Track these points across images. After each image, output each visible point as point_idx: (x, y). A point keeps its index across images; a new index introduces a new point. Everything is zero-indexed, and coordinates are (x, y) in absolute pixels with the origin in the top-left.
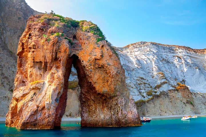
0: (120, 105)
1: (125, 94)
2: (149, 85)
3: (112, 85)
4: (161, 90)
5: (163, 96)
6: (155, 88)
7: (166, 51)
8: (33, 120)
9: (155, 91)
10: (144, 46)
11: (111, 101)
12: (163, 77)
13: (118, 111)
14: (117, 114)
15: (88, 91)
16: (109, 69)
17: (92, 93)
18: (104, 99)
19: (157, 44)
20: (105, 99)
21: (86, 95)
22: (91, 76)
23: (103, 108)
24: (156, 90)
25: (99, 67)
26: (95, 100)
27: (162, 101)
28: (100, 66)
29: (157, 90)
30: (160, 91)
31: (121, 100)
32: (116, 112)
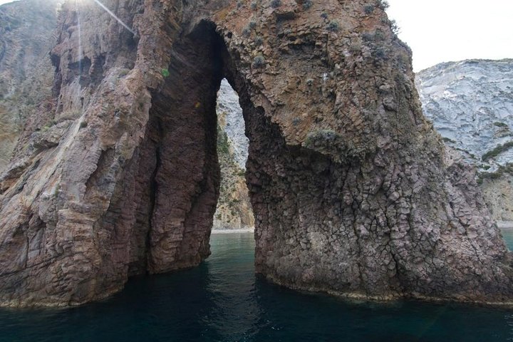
0: (396, 195)
1: (420, 146)
2: (467, 152)
3: (352, 109)
4: (501, 161)
5: (507, 175)
6: (485, 158)
7: (506, 73)
8: (12, 268)
9: (485, 164)
10: (447, 72)
11: (353, 176)
12: (504, 131)
13: (388, 224)
14: (388, 234)
15: (264, 147)
16: (337, 43)
17: (275, 153)
18: (322, 173)
19: (481, 60)
20: (327, 173)
21: (261, 163)
22: (261, 81)
23: (321, 208)
24: (488, 162)
25: (292, 46)
26: (289, 179)
27: (507, 187)
28: (296, 42)
29: (491, 161)
30: (498, 165)
31: (403, 171)
32: (378, 224)
